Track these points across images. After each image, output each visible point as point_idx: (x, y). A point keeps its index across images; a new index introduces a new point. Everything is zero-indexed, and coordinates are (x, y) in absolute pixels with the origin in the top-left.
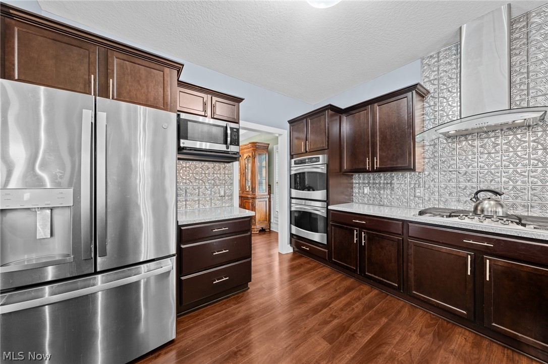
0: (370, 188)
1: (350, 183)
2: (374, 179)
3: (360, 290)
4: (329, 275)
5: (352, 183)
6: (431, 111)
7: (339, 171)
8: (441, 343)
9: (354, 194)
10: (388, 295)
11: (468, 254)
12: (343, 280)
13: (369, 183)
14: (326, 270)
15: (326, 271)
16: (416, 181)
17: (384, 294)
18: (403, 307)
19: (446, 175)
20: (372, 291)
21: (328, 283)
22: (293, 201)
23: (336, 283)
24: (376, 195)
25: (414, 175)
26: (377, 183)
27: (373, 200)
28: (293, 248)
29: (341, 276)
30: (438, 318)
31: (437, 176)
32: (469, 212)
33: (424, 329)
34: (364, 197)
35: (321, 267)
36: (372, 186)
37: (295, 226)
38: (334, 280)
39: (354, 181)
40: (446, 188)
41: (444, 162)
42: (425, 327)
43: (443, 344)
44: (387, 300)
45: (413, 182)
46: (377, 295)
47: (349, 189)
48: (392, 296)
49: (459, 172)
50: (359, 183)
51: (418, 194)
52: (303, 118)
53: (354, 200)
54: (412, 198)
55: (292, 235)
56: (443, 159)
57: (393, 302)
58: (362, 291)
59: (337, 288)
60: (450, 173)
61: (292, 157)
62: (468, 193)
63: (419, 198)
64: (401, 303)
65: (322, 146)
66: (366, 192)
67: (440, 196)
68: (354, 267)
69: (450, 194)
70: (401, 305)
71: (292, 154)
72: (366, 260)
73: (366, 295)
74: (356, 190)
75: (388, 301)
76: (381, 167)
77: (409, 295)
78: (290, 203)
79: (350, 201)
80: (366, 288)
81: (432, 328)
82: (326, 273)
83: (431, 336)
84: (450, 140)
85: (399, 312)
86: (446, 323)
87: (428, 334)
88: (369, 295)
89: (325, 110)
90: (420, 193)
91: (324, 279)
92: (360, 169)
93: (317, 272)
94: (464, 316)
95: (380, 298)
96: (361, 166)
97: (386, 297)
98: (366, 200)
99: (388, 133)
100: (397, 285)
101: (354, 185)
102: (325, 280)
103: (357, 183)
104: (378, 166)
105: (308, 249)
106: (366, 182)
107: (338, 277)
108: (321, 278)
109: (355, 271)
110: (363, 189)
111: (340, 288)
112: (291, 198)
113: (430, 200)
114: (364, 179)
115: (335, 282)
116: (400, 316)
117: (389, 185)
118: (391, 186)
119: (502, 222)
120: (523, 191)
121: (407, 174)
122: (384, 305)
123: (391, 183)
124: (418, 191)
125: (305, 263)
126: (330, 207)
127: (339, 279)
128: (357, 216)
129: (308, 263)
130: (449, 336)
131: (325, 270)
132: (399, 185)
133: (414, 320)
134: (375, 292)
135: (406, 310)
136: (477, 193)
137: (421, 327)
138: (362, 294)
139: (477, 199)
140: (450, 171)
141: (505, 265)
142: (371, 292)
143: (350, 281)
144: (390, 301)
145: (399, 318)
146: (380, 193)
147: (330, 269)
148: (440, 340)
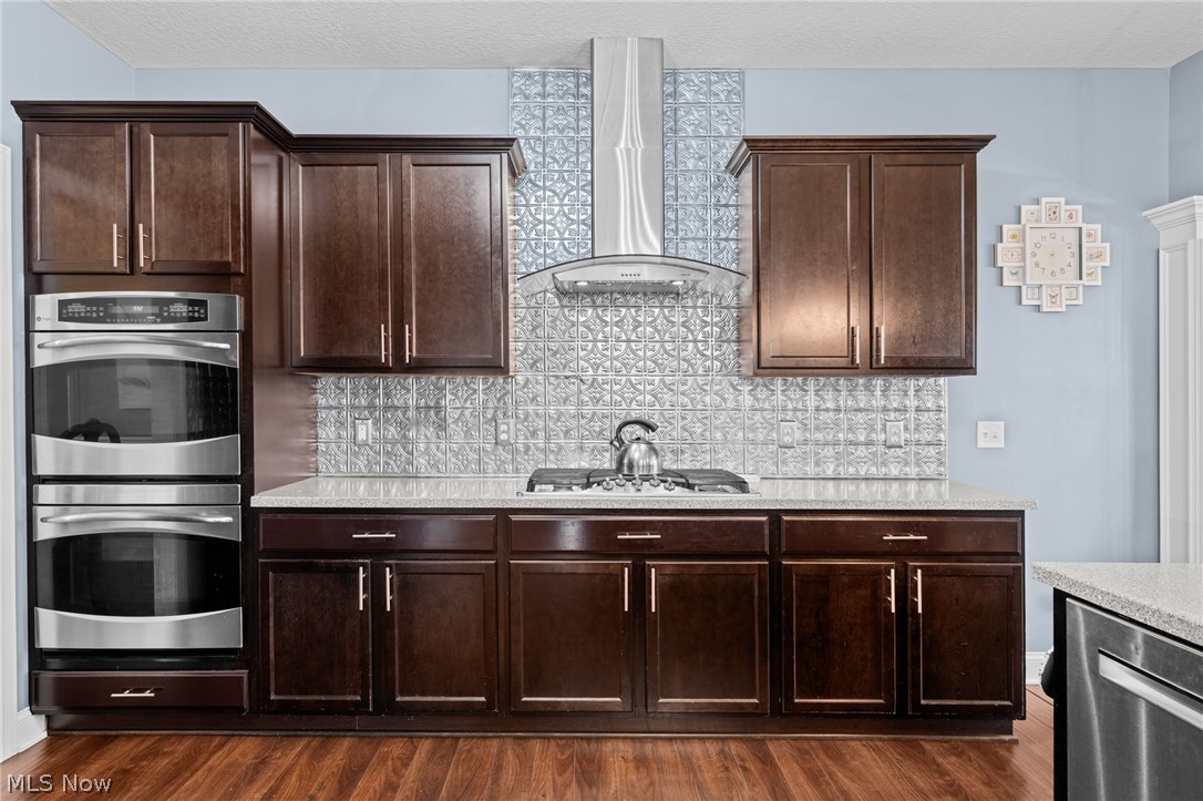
0: (376, 422)
1: (307, 407)
2: (387, 395)
3: (384, 759)
4: (264, 761)
5: (315, 408)
6: (531, 219)
7: (275, 362)
8: (594, 791)
9: (322, 447)
10: (457, 738)
11: (623, 566)
12: (317, 755)
13: (371, 407)
14: (244, 749)
15: (244, 755)
16: (499, 400)
17: (448, 742)
18: (501, 752)
19: (558, 386)
20: (416, 748)
21: (273, 791)
22: (46, 493)
23: (301, 778)
24: (394, 444)
25: (493, 384)
26: (396, 408)
27: (386, 463)
28: (49, 718)
29: (306, 747)
30: (570, 741)
31: (541, 388)
32: (605, 472)
33: (559, 780)
34: (356, 454)
35: (221, 746)
36: (384, 413)
37: (57, 607)
38: (288, 772)
39: (322, 402)
40: (558, 420)
41: (556, 353)
42: (560, 775)
43: (598, 790)
44: (460, 754)
45: (490, 405)
46: (432, 753)
47: (305, 430)
48: (467, 738)
49: (581, 380)
50: (339, 408)
51: (503, 437)
52: (120, 118)
53: (322, 468)
54: (489, 447)
55: (38, 659)
56: (554, 346)
57: (475, 751)
58: (390, 763)
59: (312, 791)
60: (567, 381)
61: (36, 282)
62: (597, 429)
63: (504, 446)
64: (494, 745)
65: (216, 257)
66: (362, 436)
67: (547, 439)
68: (355, 693)
69: (567, 433)
70: (494, 750)
71: (37, 268)
72: (397, 654)
73: (406, 765)
74: (327, 432)
75: (463, 756)
76: (421, 356)
77: (513, 713)
78: (31, 504)
79: (308, 469)
80: (396, 747)
81: (571, 768)
82: (249, 760)
83: (574, 787)
84: (565, 301)
85: (499, 768)
86: (586, 745)
87: (567, 786)
88: (414, 764)
89: (235, 119)
90: (507, 432)
91: (251, 781)
92: (357, 359)
93: (210, 770)
94: (618, 709)
95: (442, 757)
96: (362, 351)
97: (455, 748)
98: (361, 463)
99: (442, 256)
100: (483, 699)
101: (323, 414)
102: (257, 785)
103: (330, 408)
104: (414, 354)
105: (147, 694)
106: (363, 403)
107: (300, 755)
108: (236, 786)
109: (359, 708)
110: (354, 427)
111: (321, 787)
112: (33, 480)
113: (527, 448)
114: (355, 394)
115: (294, 777)
116: (505, 777)
117: (432, 412)
118: (437, 414)
119: (667, 485)
120: (671, 420)
121: (479, 383)
122: (460, 770)
123: (438, 408)
124: (503, 428)
125: (137, 760)
126: (258, 501)
127: (304, 759)
128: (366, 518)
129: (153, 753)
130: (600, 768)
131: (238, 751)
132: (459, 412)
133: (534, 773)
134: (425, 746)
135: (511, 757)
136: (620, 428)
137: (550, 778)
138: (395, 770)
139: (622, 442)
140: (567, 377)
141: (675, 571)
142: (413, 753)
143: (342, 750)
144: (469, 751)
145: (505, 784)
146: (405, 437)
147: (258, 740)
148: (590, 787)
